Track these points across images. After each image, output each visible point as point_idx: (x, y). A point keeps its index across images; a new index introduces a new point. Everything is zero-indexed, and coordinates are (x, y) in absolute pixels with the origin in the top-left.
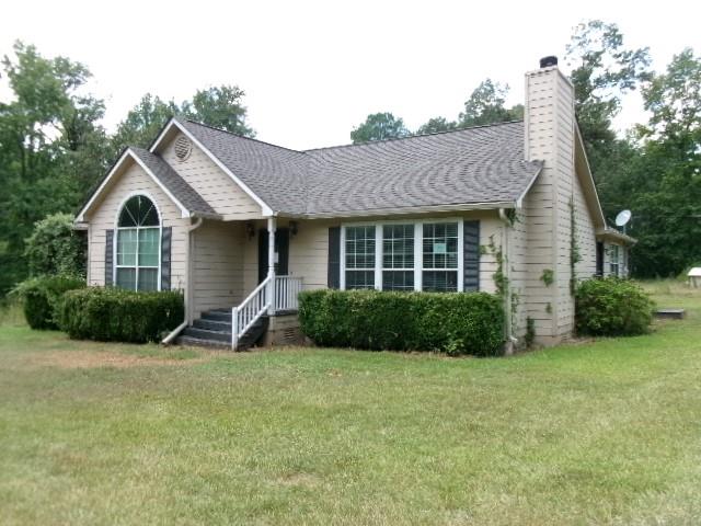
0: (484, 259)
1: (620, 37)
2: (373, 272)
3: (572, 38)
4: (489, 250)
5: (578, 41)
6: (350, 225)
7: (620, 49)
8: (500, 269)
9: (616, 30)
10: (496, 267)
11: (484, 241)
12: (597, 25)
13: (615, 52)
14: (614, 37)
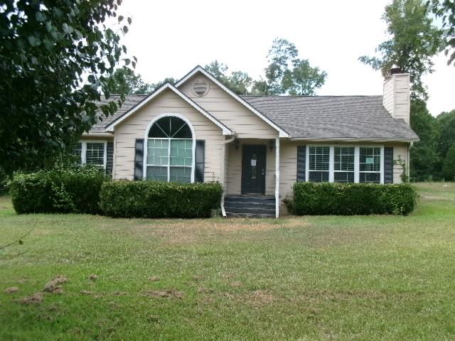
0: (395, 167)
1: (296, 51)
2: (328, 173)
3: (273, 47)
4: (398, 162)
5: (276, 49)
6: (311, 146)
7: (296, 58)
8: (404, 173)
9: (294, 47)
10: (402, 171)
11: (395, 158)
12: (285, 42)
13: (293, 59)
14: (293, 51)
